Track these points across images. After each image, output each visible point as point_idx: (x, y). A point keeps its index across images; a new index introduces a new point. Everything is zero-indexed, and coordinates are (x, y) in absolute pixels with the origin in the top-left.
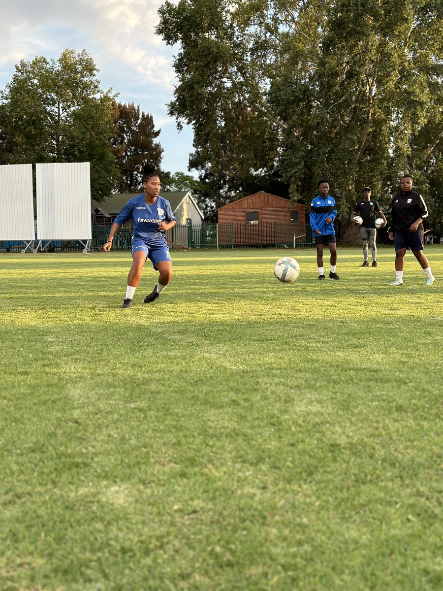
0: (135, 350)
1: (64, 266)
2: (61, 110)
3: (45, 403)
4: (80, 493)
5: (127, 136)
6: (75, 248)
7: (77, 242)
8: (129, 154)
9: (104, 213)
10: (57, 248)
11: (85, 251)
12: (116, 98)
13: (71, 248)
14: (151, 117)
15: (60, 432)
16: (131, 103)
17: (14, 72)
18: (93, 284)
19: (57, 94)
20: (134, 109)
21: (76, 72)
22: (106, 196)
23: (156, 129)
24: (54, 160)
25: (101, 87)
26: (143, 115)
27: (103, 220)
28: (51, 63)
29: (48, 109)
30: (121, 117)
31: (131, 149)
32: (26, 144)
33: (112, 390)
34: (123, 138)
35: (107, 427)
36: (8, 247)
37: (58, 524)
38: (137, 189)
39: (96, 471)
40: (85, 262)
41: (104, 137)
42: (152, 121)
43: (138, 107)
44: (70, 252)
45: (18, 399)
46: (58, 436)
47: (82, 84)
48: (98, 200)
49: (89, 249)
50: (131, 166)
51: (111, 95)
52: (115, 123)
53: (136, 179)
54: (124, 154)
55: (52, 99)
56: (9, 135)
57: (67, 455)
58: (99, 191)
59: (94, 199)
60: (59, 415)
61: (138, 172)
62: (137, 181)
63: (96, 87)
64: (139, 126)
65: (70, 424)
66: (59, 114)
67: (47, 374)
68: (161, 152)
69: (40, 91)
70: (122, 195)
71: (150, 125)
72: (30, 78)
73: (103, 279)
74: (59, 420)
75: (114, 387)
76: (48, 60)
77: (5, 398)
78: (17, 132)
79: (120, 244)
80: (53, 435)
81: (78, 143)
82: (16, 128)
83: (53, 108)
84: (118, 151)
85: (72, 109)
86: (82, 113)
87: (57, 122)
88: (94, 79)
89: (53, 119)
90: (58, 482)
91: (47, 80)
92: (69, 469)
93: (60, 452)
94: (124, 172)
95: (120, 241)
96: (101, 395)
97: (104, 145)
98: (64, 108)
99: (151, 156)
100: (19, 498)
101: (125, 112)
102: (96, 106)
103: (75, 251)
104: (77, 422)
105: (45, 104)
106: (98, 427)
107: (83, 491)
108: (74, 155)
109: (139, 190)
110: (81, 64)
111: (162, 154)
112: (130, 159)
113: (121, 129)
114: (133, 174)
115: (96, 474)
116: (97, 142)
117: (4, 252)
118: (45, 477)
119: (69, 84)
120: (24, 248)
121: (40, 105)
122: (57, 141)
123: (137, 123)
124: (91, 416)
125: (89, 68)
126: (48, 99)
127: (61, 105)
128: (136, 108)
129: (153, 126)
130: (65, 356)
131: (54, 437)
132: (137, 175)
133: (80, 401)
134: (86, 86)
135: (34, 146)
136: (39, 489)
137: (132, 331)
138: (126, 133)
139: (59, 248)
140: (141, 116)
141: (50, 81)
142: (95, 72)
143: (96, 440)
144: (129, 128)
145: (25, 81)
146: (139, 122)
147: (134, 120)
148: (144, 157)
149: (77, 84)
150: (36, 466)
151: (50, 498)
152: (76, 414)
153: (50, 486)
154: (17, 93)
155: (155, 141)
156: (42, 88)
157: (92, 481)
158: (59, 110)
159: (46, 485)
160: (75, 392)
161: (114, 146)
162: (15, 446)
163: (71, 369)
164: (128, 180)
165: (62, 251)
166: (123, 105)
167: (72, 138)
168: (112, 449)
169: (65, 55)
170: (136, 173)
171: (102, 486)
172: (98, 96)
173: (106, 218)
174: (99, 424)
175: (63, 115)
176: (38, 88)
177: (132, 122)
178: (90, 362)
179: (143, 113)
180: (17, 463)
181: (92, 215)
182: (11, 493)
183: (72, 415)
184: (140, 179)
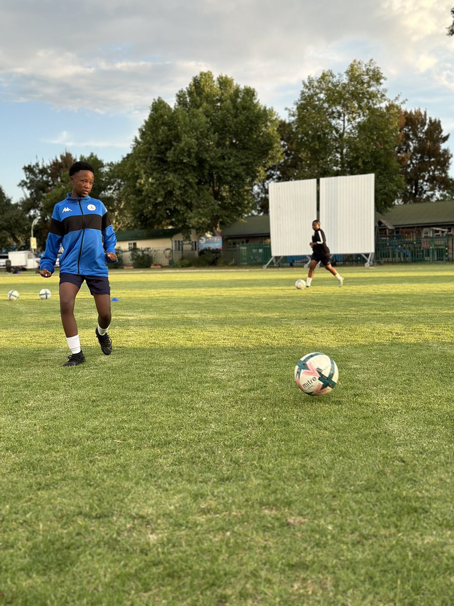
0: (446, 382)
1: (349, 282)
2: (346, 122)
3: (365, 437)
4: (426, 542)
5: (412, 143)
6: (357, 261)
7: (359, 255)
8: (414, 161)
9: (387, 224)
10: (338, 262)
11: (367, 265)
12: (402, 105)
13: (353, 261)
14: (439, 121)
15: (388, 470)
16: (417, 108)
17: (302, 88)
18: (384, 304)
19: (343, 106)
20: (420, 114)
21: (363, 83)
22: (389, 207)
23: (444, 134)
24: (337, 174)
25: (387, 96)
26: (430, 121)
27: (386, 232)
28: (337, 76)
29: (334, 122)
30: (407, 124)
31: (417, 157)
32: (310, 158)
33: (432, 427)
34: (408, 146)
35: (436, 468)
36: (291, 261)
37: (412, 572)
38: (422, 198)
39: (437, 518)
40: (370, 278)
41: (389, 146)
42: (440, 126)
43: (425, 112)
44: (352, 265)
45: (338, 431)
46: (388, 475)
47: (369, 94)
48: (381, 212)
49: (372, 263)
50: (416, 174)
51: (397, 103)
52: (400, 131)
53: (421, 187)
54: (409, 162)
55: (338, 112)
56: (294, 151)
57: (402, 498)
58: (382, 202)
59: (377, 211)
60: (384, 452)
61: (424, 181)
62: (423, 189)
63: (383, 95)
64: (426, 133)
65: (397, 463)
66: (344, 126)
67: (360, 405)
68: (450, 158)
69: (326, 105)
70: (406, 205)
71: (438, 130)
72: (317, 94)
73: (393, 298)
74: (385, 457)
75: (432, 423)
76: (335, 73)
77: (326, 429)
78: (302, 147)
79: (404, 257)
80: (381, 473)
81: (363, 154)
82: (301, 144)
83: (338, 121)
84: (403, 159)
85: (358, 120)
86: (368, 124)
87: (341, 135)
88: (381, 88)
89: (337, 131)
90: (401, 526)
91: (334, 93)
92: (408, 513)
93: (395, 493)
94: (409, 181)
95: (404, 254)
96: (422, 432)
97: (389, 154)
98: (349, 120)
99: (438, 163)
100: (366, 539)
101: (411, 119)
102: (382, 115)
103: (357, 265)
104: (404, 462)
105: (330, 118)
106: (426, 468)
107: (429, 539)
108: (358, 167)
109: (424, 200)
110: (367, 74)
111: (451, 160)
112: (415, 168)
113: (407, 136)
114: (418, 183)
115: (437, 521)
116: (382, 152)
117: (287, 267)
118: (386, 519)
119: (355, 96)
120: (306, 262)
121: (326, 120)
122: (341, 154)
123: (423, 129)
124: (416, 456)
125: (376, 77)
126: (333, 112)
127: (346, 117)
128: (423, 113)
129: (441, 131)
130: (374, 385)
131: (384, 476)
132: (422, 183)
133: (401, 438)
134: (372, 96)
135: (318, 160)
136: (383, 532)
137: (437, 358)
138: (412, 140)
139: (341, 261)
140: (428, 121)
141: (336, 96)
142: (382, 81)
143: (428, 483)
144: (415, 135)
145: (311, 97)
146: (426, 127)
147: (421, 126)
148: (430, 164)
149: (363, 94)
150: (374, 505)
151: (397, 543)
152: (401, 452)
153: (393, 530)
154: (304, 109)
155: (443, 146)
156: (328, 102)
157: (435, 529)
158: (344, 123)
159: (389, 527)
160: (394, 426)
161: (399, 155)
162: (349, 482)
163: (384, 400)
164: (412, 189)
165: (344, 265)
166: (409, 112)
167: (356, 150)
168: (447, 495)
169: (352, 66)
170: (421, 181)
171: (447, 536)
172: (384, 105)
173: (389, 230)
174: (427, 465)
175: (348, 127)
176: (324, 102)
177: (418, 128)
178: (400, 394)
179: (430, 118)
180: (356, 502)
181: (375, 227)
182: (357, 533)
183: (397, 453)
184: (425, 188)
